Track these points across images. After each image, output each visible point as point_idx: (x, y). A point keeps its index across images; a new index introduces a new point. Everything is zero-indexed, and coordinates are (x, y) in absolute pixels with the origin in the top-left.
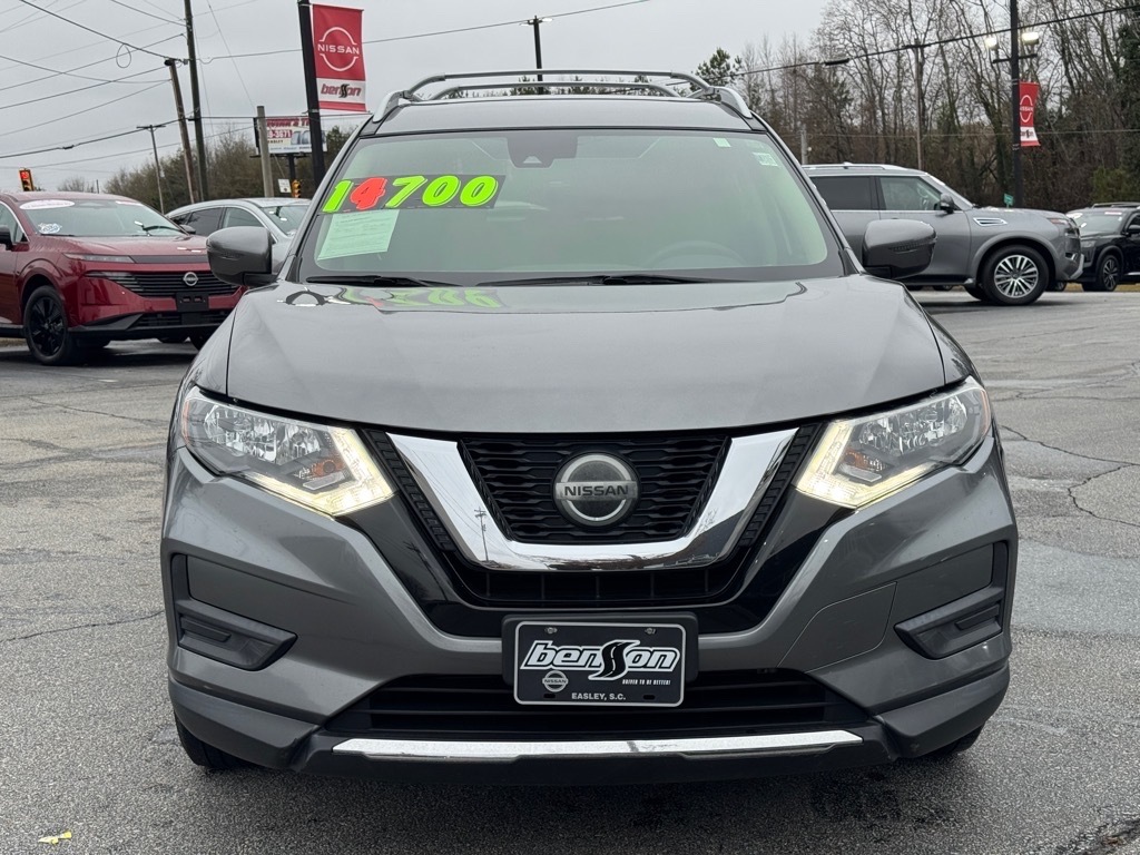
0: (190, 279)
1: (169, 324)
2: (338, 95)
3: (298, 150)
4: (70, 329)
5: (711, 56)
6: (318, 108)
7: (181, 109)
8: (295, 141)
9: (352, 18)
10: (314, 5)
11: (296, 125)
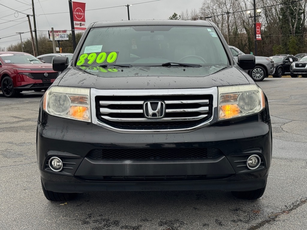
0: (46, 75)
1: (40, 86)
2: (79, 26)
3: (61, 39)
4: (14, 88)
5: (173, 15)
6: (74, 29)
7: (31, 29)
8: (60, 37)
9: (83, 5)
10: (73, 2)
11: (60, 32)
